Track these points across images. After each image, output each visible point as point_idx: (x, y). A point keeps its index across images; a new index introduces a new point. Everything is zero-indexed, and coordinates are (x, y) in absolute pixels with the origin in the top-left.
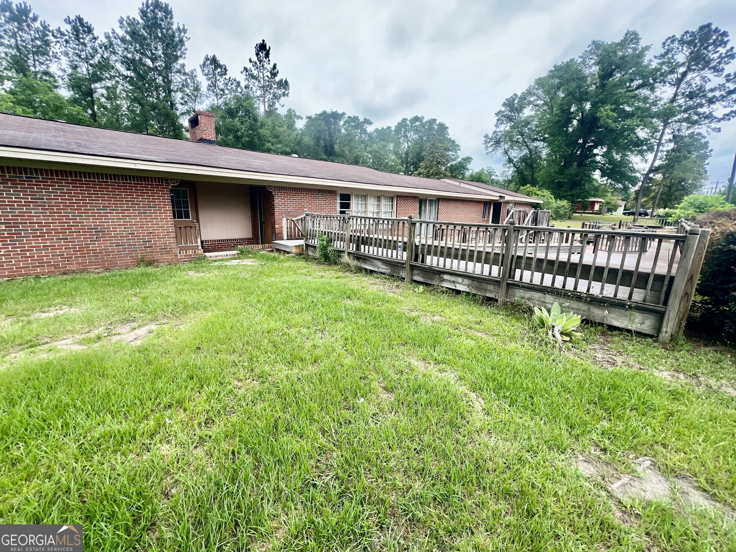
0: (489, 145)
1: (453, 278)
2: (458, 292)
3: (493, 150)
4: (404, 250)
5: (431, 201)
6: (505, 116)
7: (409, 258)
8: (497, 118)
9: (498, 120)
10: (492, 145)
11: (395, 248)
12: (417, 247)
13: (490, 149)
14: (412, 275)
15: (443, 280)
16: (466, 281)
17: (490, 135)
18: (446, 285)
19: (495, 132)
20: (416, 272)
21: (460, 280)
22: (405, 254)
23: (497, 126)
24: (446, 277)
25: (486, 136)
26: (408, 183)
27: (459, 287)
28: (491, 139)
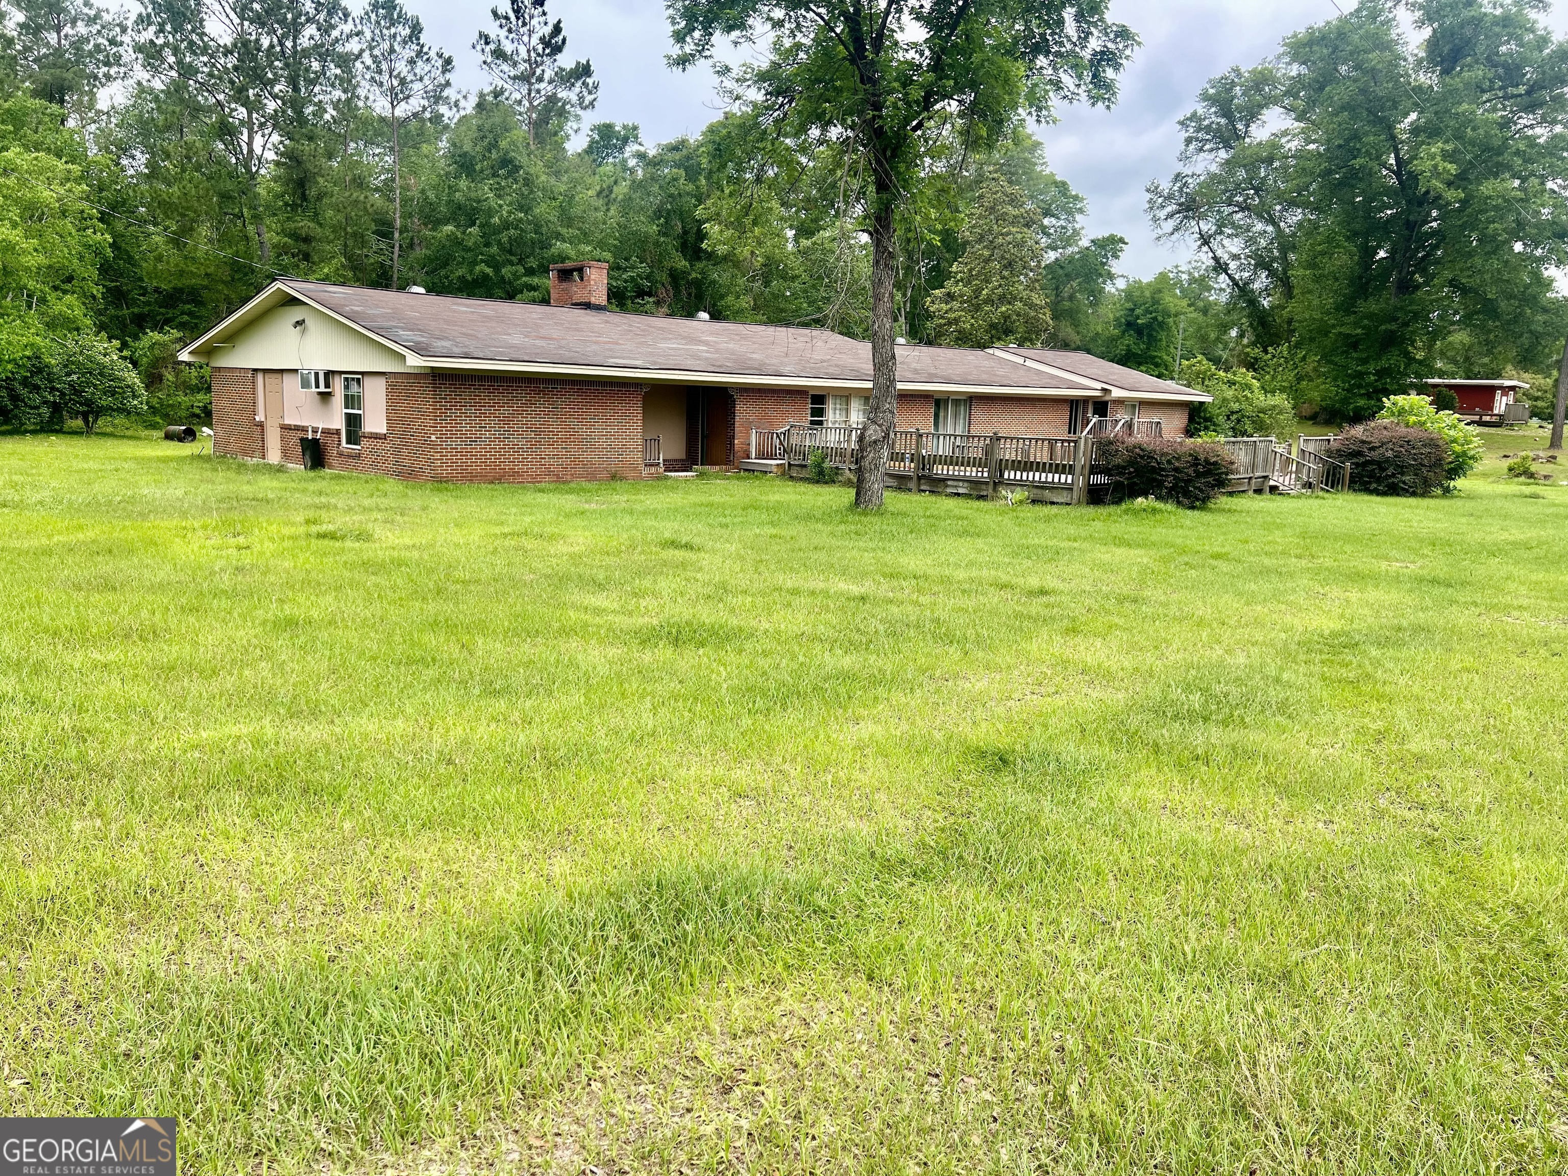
0: (1162, 214)
1: (955, 483)
2: (958, 495)
3: (1176, 229)
4: (912, 461)
5: (957, 402)
6: (1208, 129)
7: (917, 468)
8: (1184, 135)
9: (1188, 141)
10: (1170, 216)
11: (903, 460)
12: (924, 457)
13: (1169, 225)
14: (919, 485)
15: (947, 486)
16: (966, 484)
17: (1165, 186)
18: (949, 490)
19: (1178, 177)
20: (923, 481)
21: (961, 484)
22: (912, 465)
23: (1184, 158)
24: (949, 483)
25: (1154, 190)
26: (916, 371)
27: (961, 491)
28: (1170, 197)
